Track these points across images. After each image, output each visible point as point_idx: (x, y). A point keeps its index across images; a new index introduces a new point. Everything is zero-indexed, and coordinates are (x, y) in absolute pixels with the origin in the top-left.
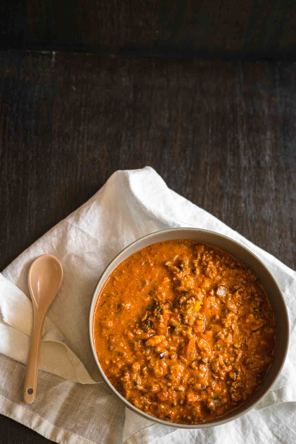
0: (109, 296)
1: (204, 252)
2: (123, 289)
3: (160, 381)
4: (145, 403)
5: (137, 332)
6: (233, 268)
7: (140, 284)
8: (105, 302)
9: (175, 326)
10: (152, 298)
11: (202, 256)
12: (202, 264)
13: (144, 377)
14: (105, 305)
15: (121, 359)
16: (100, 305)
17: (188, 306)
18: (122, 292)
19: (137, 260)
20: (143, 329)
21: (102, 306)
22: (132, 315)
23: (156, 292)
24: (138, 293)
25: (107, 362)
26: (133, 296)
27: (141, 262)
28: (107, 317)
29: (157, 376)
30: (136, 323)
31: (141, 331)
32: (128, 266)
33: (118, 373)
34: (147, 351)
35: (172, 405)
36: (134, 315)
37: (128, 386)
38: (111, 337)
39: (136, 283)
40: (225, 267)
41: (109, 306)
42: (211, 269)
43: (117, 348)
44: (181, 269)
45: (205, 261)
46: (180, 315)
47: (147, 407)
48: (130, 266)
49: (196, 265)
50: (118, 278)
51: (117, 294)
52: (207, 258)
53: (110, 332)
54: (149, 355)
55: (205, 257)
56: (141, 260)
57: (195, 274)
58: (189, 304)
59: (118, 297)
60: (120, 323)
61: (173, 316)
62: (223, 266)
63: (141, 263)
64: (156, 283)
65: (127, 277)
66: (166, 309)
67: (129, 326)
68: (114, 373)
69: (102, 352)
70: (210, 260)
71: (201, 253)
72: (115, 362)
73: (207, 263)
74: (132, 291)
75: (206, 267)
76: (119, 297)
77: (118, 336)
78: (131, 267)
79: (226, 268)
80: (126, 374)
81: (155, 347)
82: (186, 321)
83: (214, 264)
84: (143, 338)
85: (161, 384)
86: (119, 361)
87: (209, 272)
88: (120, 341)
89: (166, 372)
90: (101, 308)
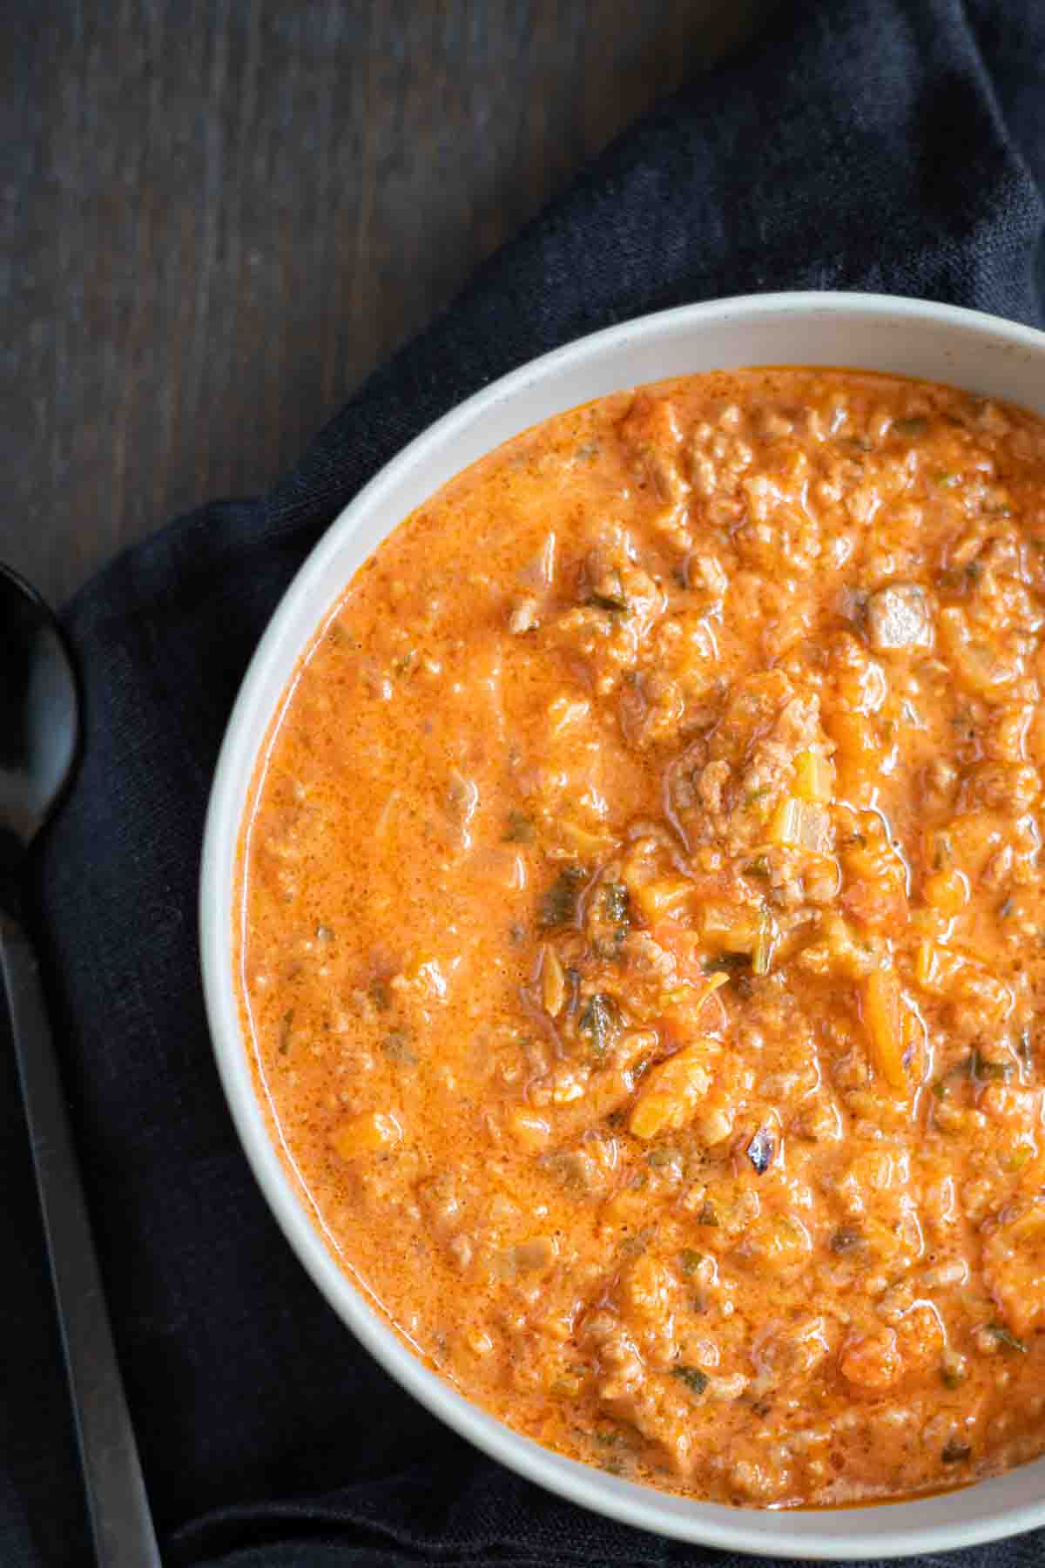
0: (293, 973)
1: (690, 439)
2: (352, 889)
3: (817, 1289)
4: (797, 1449)
5: (558, 1097)
6: (896, 450)
7: (429, 813)
8: (289, 1019)
9: (747, 950)
10: (533, 852)
11: (688, 468)
12: (714, 515)
13: (720, 1311)
14: (303, 1034)
15: (547, 1280)
16: (275, 1049)
17: (764, 803)
18: (356, 913)
19: (341, 682)
20: (582, 1061)
21: (283, 1050)
22: (474, 1010)
23: (546, 811)
24: (446, 867)
25: (485, 1344)
26: (427, 897)
27: (368, 686)
28: (345, 1097)
29: (790, 1272)
30: (528, 1041)
31: (576, 1078)
32: (306, 741)
33: (568, 1371)
34: (665, 1170)
35: (946, 1378)
36: (489, 1003)
37: (661, 1411)
38: (427, 1193)
39: (403, 816)
40: (848, 463)
41: (326, 1026)
42: (777, 521)
43: (494, 1236)
44: (611, 606)
45: (721, 492)
46: (747, 873)
47: (818, 1467)
48: (318, 741)
49: (685, 540)
50: (287, 843)
51: (331, 937)
52: (721, 466)
53: (406, 1170)
54: (687, 1182)
55: (707, 467)
56: (362, 672)
57: (704, 594)
58: (765, 789)
59: (344, 953)
60: (434, 1090)
61: (709, 898)
62: (836, 472)
63: (373, 692)
64: (515, 763)
65: (332, 812)
66: (652, 882)
67: (497, 1079)
68: (552, 1381)
69: (419, 1304)
70: (750, 472)
71: (675, 453)
72: (521, 1322)
73: (740, 493)
74: (411, 873)
75: (745, 519)
76: (349, 949)
77: (465, 1167)
78: (329, 741)
79: (858, 472)
80: (620, 1354)
81: (696, 1122)
82: (795, 892)
83: (784, 481)
84: (607, 1104)
85: (830, 1306)
86: (539, 1302)
87: (781, 544)
88: (491, 1186)
89: (827, 1225)
90: (285, 1062)
